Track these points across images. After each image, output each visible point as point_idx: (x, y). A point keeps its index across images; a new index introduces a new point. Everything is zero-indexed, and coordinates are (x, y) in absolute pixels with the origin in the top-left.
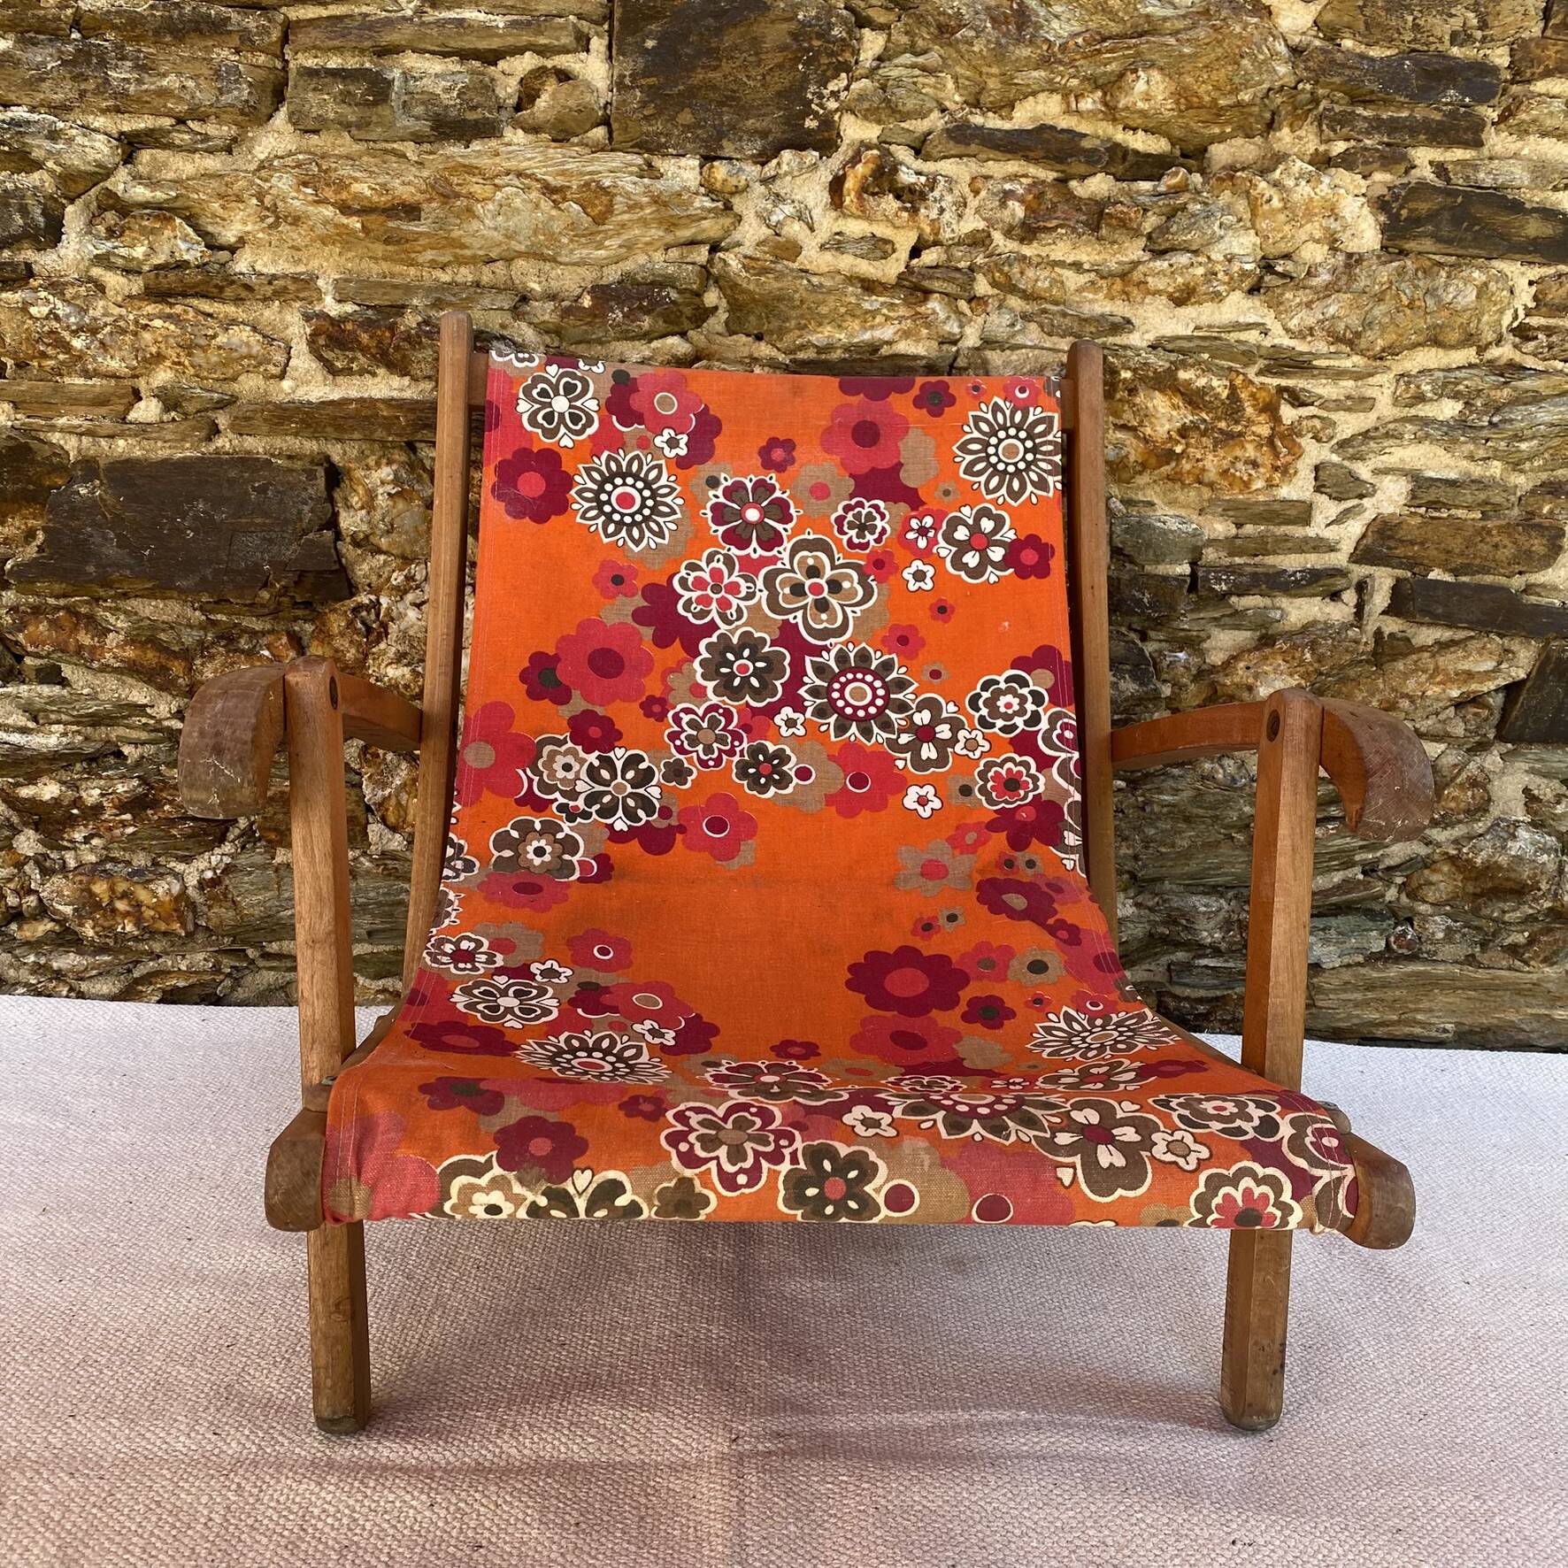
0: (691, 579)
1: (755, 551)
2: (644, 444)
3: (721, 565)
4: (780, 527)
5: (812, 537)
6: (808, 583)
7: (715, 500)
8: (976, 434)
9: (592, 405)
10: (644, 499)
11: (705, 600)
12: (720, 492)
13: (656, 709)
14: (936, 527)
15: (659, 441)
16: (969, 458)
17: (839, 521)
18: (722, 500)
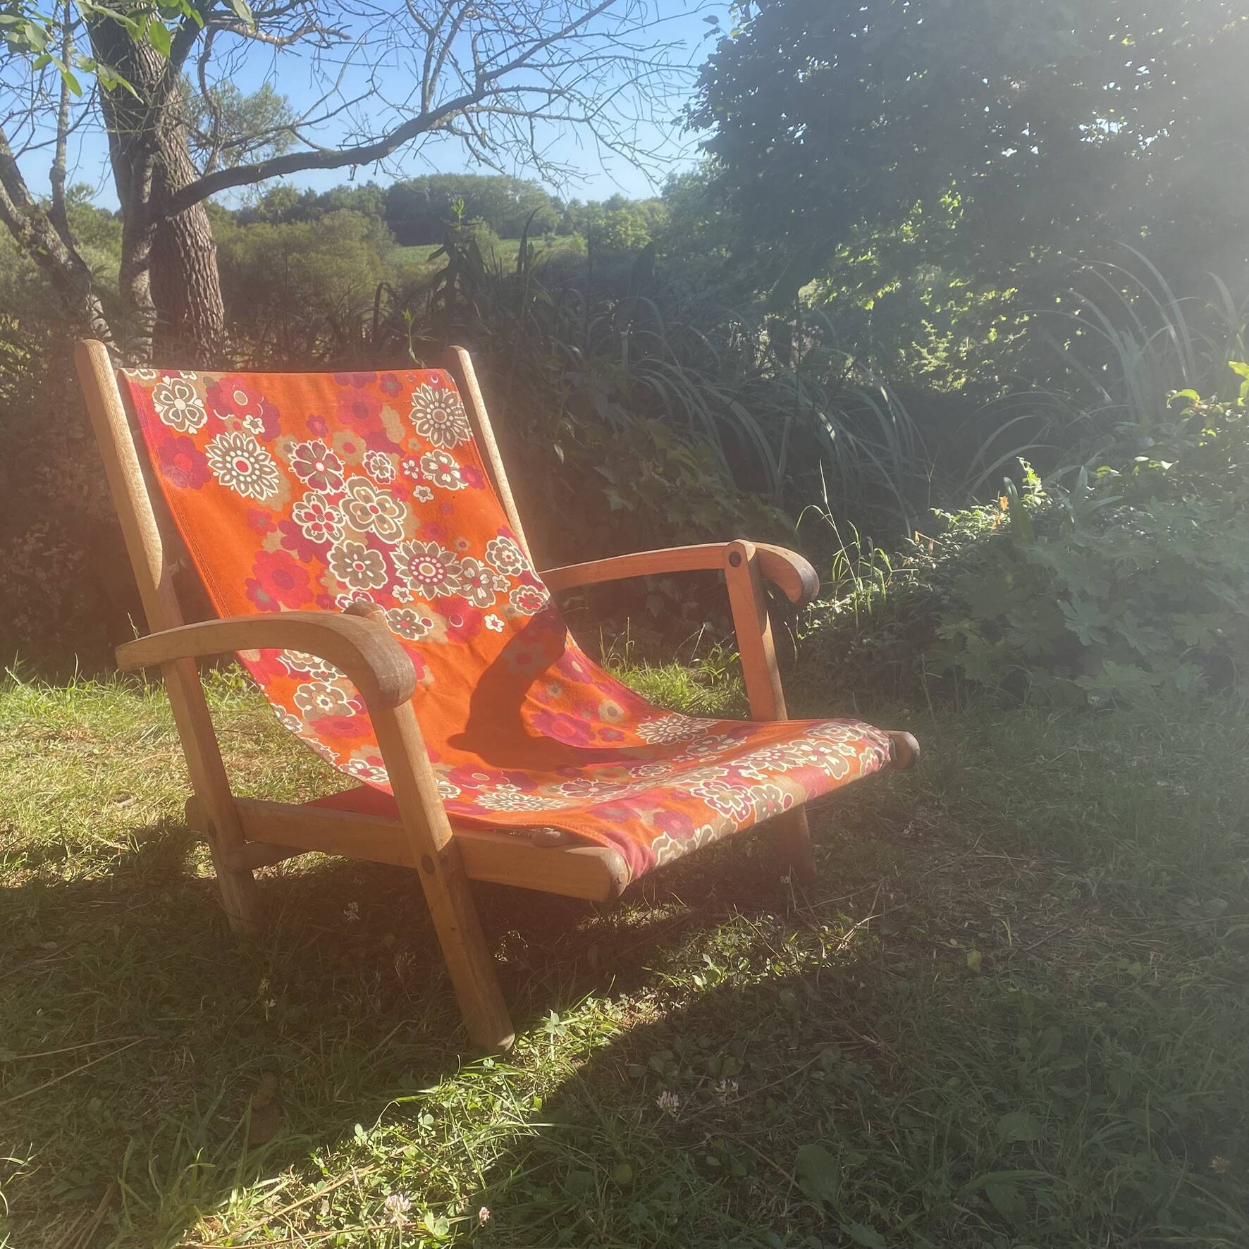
0: (303, 515)
1: (330, 490)
2: (238, 427)
3: (316, 503)
4: (337, 473)
5: (356, 478)
6: (368, 506)
7: (294, 460)
8: (419, 407)
9: (199, 403)
10: (252, 464)
11: (317, 527)
12: (295, 454)
14: (418, 465)
15: (246, 424)
16: (419, 422)
17: (368, 464)
18: (298, 459)
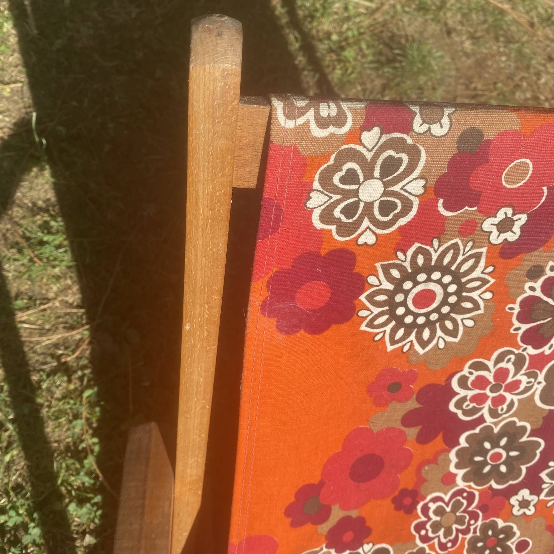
0: (472, 378)
2: (469, 229)
3: (509, 365)
7: (529, 293)
9: (415, 188)
10: (447, 295)
11: (479, 398)
12: (538, 285)
13: (407, 501)
15: (488, 225)
18: (538, 293)
